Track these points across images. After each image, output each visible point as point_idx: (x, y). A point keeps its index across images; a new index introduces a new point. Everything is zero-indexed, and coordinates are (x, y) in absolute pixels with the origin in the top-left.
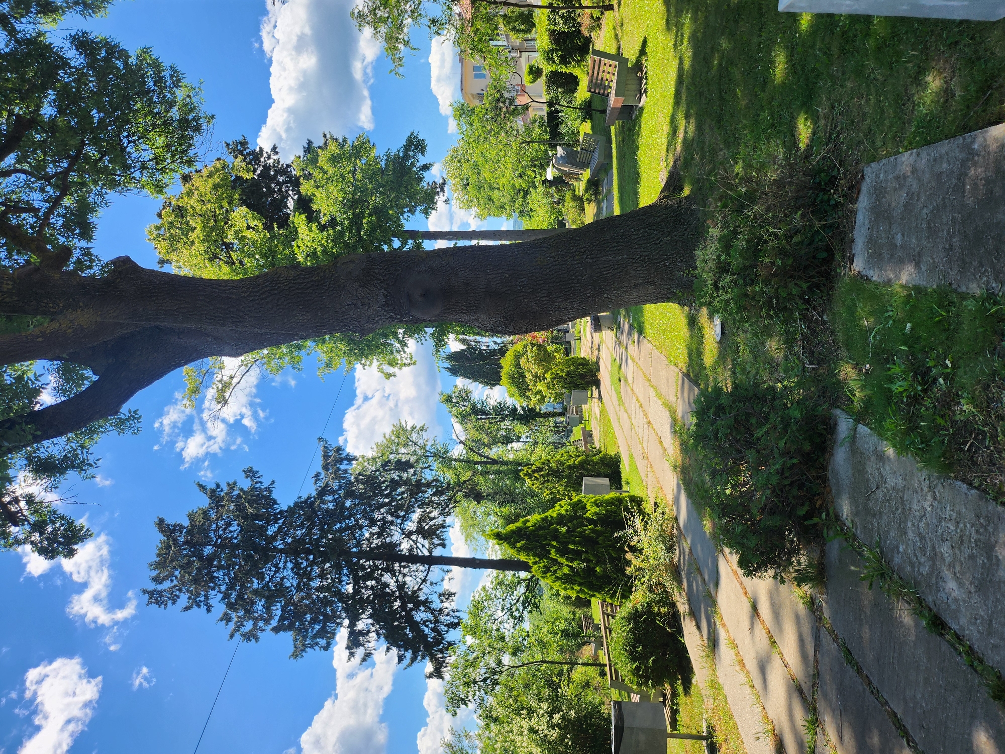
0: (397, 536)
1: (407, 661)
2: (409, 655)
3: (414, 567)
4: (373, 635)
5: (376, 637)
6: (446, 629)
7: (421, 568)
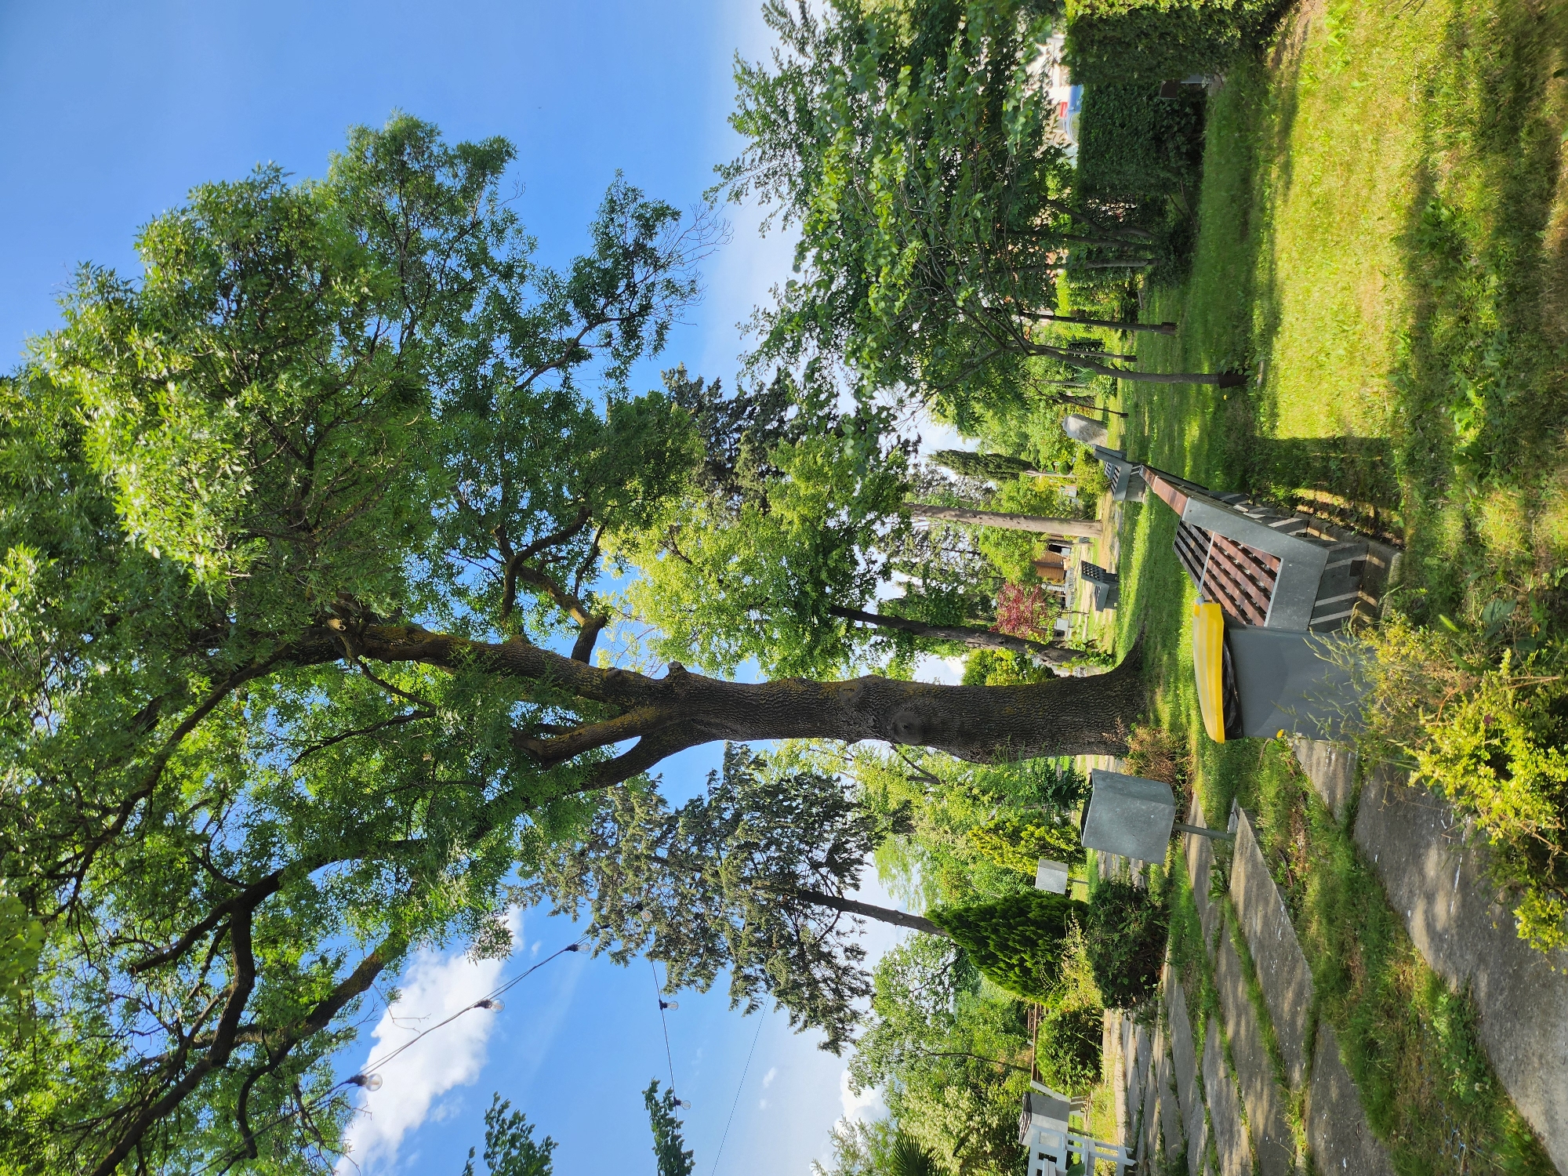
0: (803, 868)
1: (800, 1024)
2: (803, 1016)
3: (817, 909)
4: (762, 984)
5: (765, 987)
6: (847, 992)
7: (828, 911)
